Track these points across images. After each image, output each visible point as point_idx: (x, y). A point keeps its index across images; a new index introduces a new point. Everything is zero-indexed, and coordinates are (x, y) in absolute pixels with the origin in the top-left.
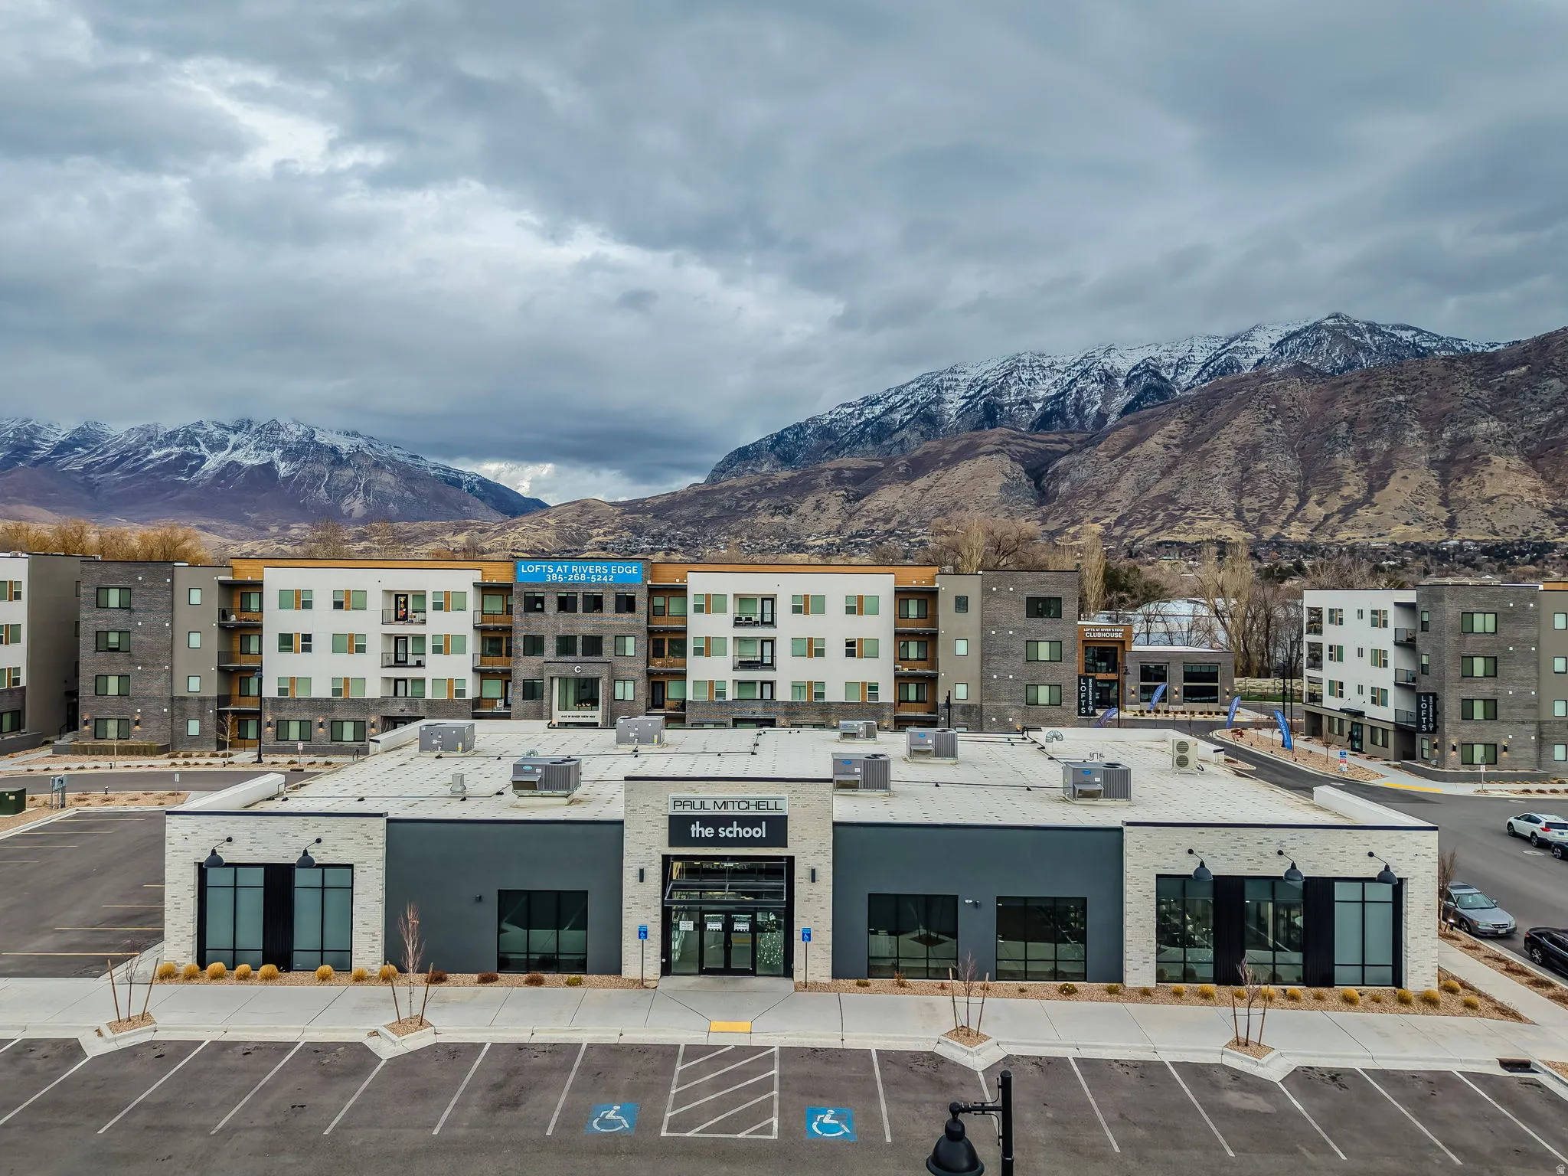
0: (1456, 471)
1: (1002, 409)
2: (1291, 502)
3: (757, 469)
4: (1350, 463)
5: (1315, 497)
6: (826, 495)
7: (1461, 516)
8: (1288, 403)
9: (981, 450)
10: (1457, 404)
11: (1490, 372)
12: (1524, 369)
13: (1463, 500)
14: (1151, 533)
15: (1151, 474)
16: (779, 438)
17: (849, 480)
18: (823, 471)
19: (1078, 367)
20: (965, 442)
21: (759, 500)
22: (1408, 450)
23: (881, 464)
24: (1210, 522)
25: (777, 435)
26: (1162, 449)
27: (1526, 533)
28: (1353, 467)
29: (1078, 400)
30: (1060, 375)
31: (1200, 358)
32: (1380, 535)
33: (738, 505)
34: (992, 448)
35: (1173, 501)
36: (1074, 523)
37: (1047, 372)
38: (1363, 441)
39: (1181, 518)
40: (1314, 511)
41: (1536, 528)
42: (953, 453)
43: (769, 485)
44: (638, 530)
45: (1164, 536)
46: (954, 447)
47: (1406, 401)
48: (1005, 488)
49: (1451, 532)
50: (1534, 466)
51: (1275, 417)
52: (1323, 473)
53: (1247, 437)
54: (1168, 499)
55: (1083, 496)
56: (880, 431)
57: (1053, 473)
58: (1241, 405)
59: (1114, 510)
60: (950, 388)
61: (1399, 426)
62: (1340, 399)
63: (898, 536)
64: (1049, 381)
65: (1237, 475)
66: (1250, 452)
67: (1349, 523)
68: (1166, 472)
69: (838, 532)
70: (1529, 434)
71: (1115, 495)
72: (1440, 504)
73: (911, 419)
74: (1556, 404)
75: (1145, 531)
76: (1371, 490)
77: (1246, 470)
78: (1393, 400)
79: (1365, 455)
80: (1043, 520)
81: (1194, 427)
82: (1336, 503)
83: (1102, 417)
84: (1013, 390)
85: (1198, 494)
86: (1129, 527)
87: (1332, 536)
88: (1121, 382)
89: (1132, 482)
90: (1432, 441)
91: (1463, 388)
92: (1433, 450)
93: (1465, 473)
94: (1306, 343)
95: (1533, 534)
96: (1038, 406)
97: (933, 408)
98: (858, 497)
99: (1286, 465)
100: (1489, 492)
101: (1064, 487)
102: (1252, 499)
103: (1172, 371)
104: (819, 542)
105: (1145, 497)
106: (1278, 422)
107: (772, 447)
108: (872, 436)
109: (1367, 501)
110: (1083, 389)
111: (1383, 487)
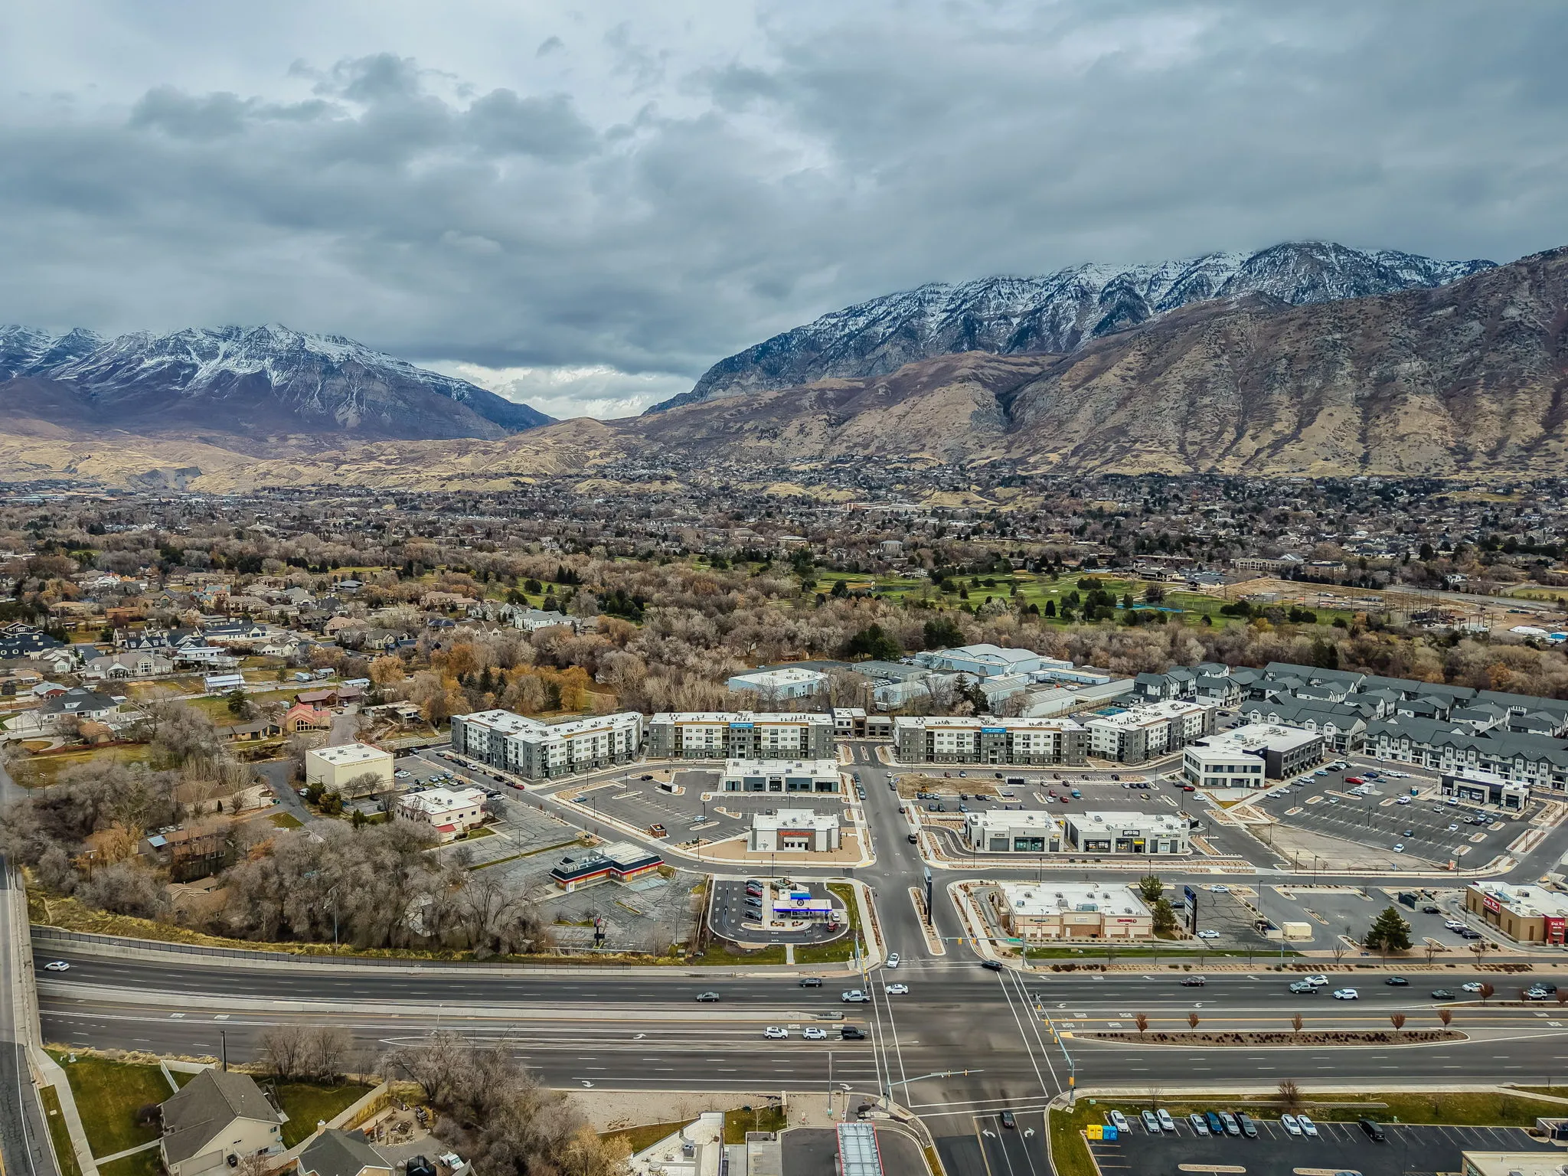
0: (1377, 408)
1: (981, 324)
2: (1229, 436)
3: (743, 382)
4: (1285, 399)
5: (1251, 432)
6: (809, 419)
7: (1375, 452)
8: (1237, 338)
9: (957, 373)
10: (1385, 344)
11: (1421, 311)
12: (1451, 309)
13: (1378, 437)
14: (1103, 464)
15: (1108, 405)
16: (764, 350)
17: (831, 401)
18: (807, 392)
19: (1056, 282)
20: (942, 365)
21: (747, 422)
22: (1336, 389)
23: (862, 385)
24: (1154, 455)
25: (762, 345)
26: (1119, 381)
27: (1427, 470)
28: (1286, 404)
29: (1053, 316)
30: (1038, 290)
31: (1173, 274)
32: (1301, 470)
33: (726, 426)
34: (966, 372)
35: (1125, 433)
36: (1035, 452)
37: (1026, 286)
38: (1299, 377)
39: (1128, 450)
40: (1248, 446)
41: (1436, 465)
42: (931, 376)
43: (756, 405)
44: (632, 452)
45: (1112, 469)
46: (932, 370)
47: (1342, 339)
48: (975, 415)
49: (1363, 468)
50: (1447, 405)
51: (1223, 352)
52: (1260, 408)
53: (1196, 372)
54: (1121, 431)
55: (1044, 426)
56: (863, 344)
57: (1023, 400)
58: (1197, 338)
59: (1071, 441)
60: (932, 300)
61: (1335, 363)
62: (1284, 335)
63: (876, 462)
64: (1028, 296)
65: (1184, 408)
66: (1198, 386)
67: (1276, 458)
68: (1121, 404)
69: (820, 457)
70: (1447, 373)
71: (1075, 426)
72: (1359, 440)
73: (893, 333)
74: (1473, 345)
75: (1097, 463)
76: (1300, 426)
77: (1192, 404)
78: (1329, 338)
79: (1299, 391)
80: (1008, 449)
81: (1151, 359)
82: (1268, 438)
83: (1076, 334)
84: (993, 304)
85: (1148, 427)
86: (1083, 458)
87: (1260, 470)
88: (1096, 298)
89: (1090, 412)
90: (1360, 379)
91: (1396, 328)
92: (1360, 388)
93: (1385, 410)
94: (1274, 262)
95: (1434, 471)
96: (1015, 321)
97: (914, 321)
98: (840, 421)
99: (1229, 401)
100: (1401, 430)
101: (1029, 415)
102: (1196, 433)
103: (1145, 287)
104: (802, 468)
105: (1100, 428)
106: (1226, 357)
107: (758, 358)
108: (855, 349)
109: (1295, 436)
110: (1059, 305)
111: (1310, 423)
